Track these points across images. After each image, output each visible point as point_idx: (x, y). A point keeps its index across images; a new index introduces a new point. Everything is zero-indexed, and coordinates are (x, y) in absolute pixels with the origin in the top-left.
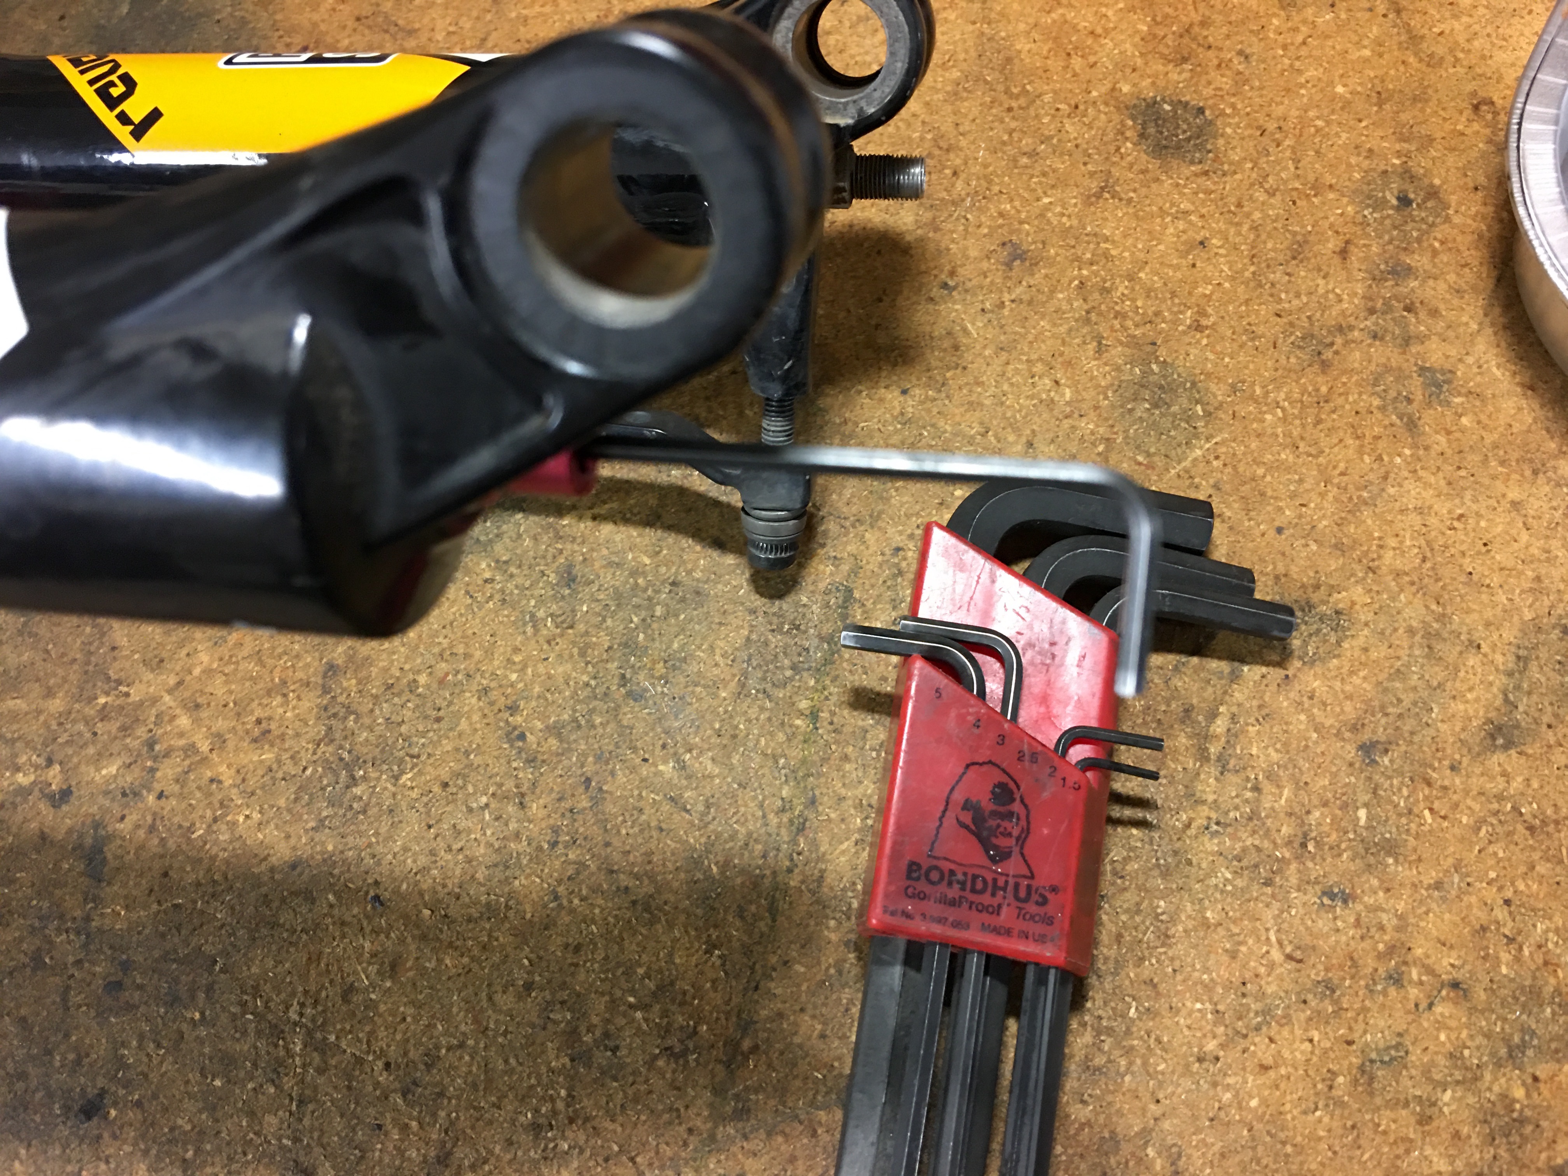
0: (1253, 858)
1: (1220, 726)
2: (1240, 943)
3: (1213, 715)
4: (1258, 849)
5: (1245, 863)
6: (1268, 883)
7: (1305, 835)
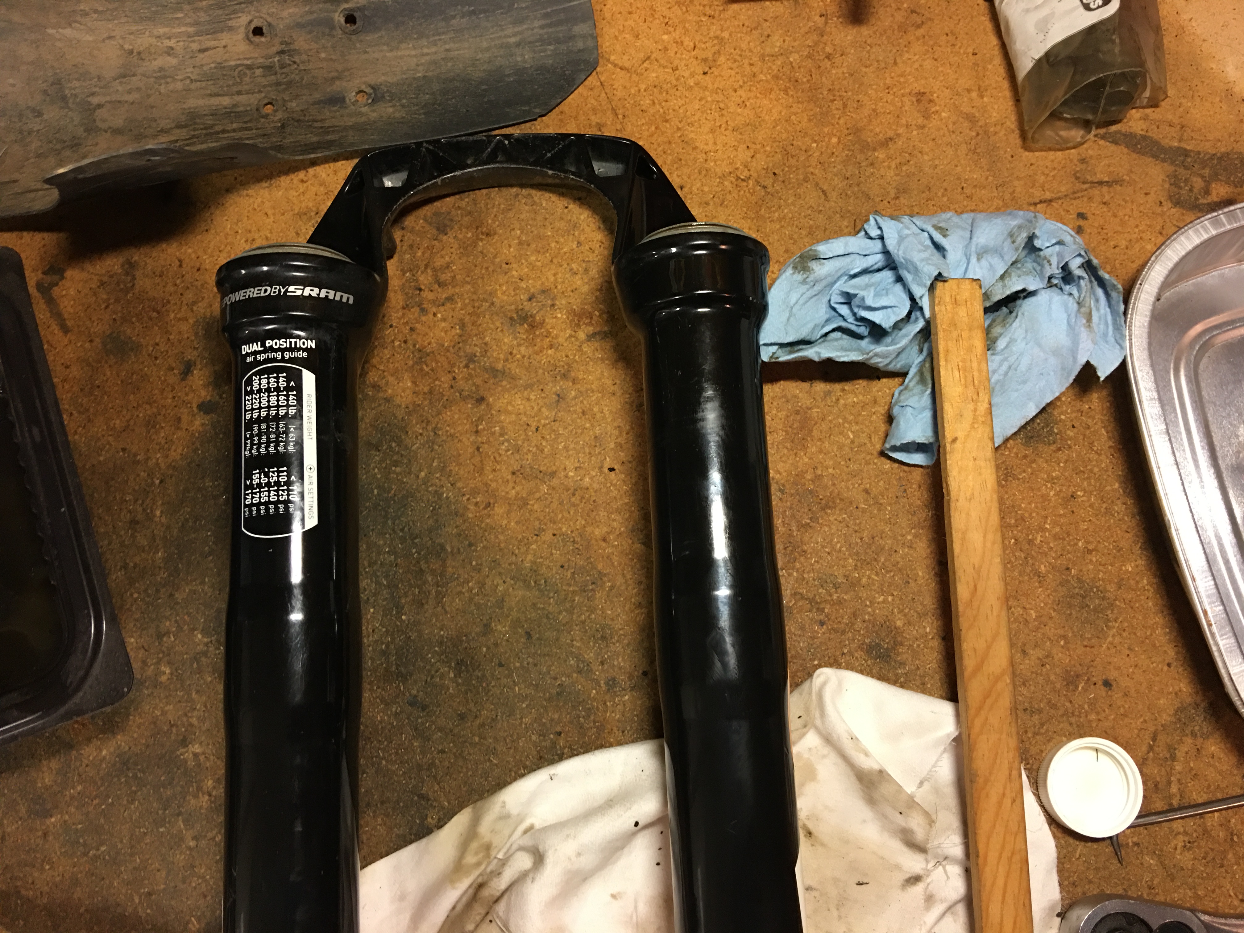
0: (1211, 855)
1: (1174, 789)
2: (1218, 902)
3: (1169, 783)
4: (1212, 850)
5: (1208, 859)
6: (1222, 866)
7: (1232, 834)
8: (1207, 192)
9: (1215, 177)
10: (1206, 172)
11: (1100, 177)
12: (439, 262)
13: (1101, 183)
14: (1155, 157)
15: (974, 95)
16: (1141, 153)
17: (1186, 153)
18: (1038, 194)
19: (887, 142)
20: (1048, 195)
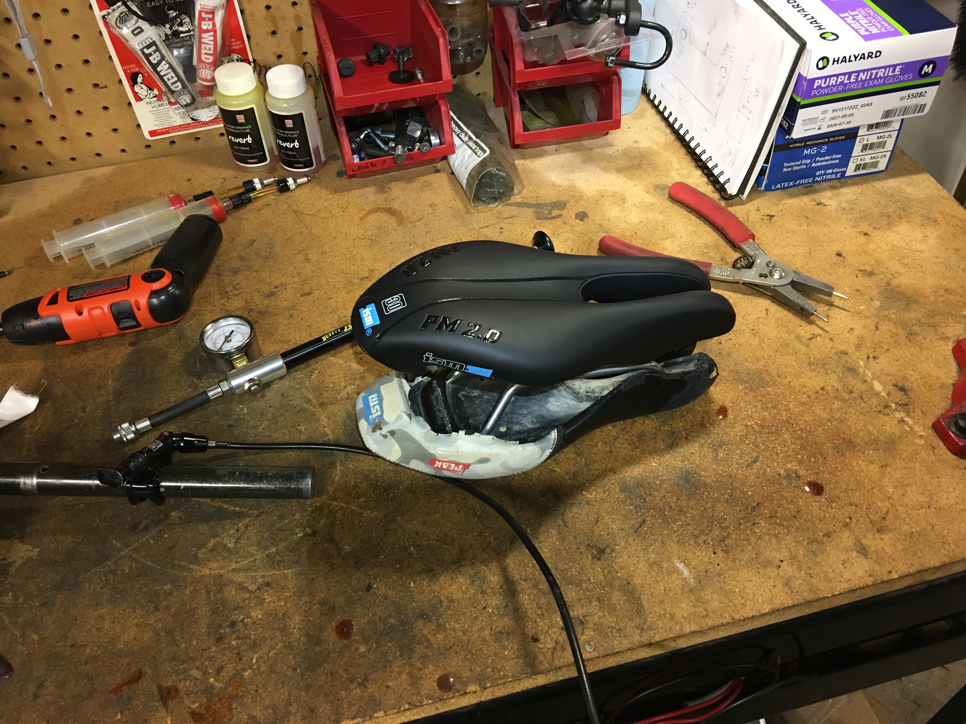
8: (550, 213)
9: (553, 208)
10: (549, 208)
11: (506, 216)
12: (235, 283)
13: (508, 218)
14: (528, 207)
15: (453, 201)
16: (522, 207)
17: (540, 204)
18: (483, 225)
19: (420, 220)
20: (487, 225)
